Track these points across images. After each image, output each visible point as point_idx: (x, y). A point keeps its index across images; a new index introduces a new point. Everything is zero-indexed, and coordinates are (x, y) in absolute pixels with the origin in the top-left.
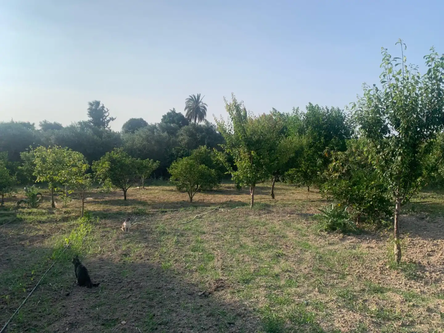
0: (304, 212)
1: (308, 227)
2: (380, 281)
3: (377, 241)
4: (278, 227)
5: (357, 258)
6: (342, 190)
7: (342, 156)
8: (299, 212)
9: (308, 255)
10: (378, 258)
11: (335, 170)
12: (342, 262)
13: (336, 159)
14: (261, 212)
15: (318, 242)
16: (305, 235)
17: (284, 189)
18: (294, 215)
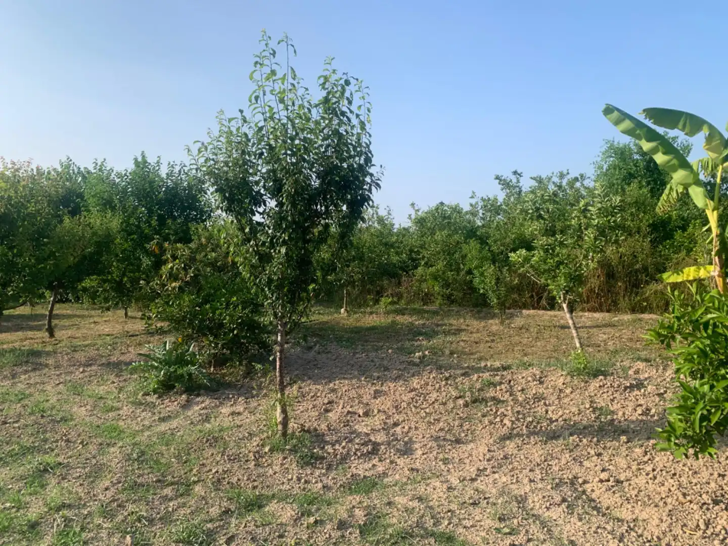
0: (114, 359)
1: (121, 390)
2: (256, 484)
3: (247, 399)
4: (53, 400)
5: (214, 440)
6: (184, 312)
7: (184, 251)
8: (104, 360)
9: (114, 456)
10: (250, 434)
11: (173, 277)
12: (184, 456)
13: (174, 258)
14: (19, 370)
15: (139, 419)
16: (112, 409)
17: (79, 316)
18: (94, 368)
